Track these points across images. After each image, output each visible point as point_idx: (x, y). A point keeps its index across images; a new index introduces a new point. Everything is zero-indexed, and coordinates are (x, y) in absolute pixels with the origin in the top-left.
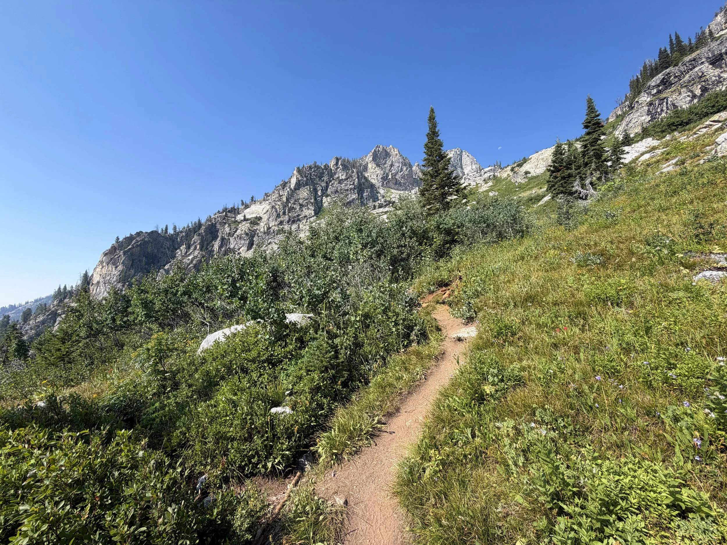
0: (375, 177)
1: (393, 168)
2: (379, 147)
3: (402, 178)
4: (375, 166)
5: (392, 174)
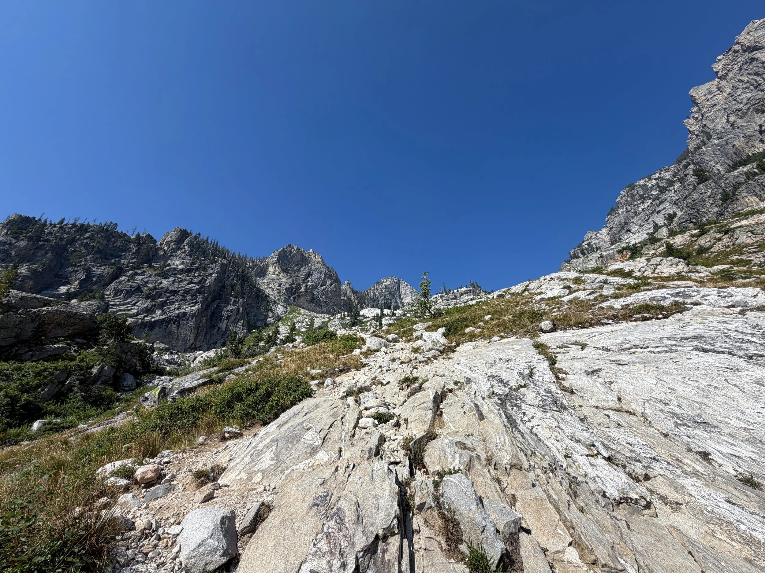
0: (276, 285)
1: (309, 279)
2: (293, 247)
3: (323, 294)
5: (306, 286)
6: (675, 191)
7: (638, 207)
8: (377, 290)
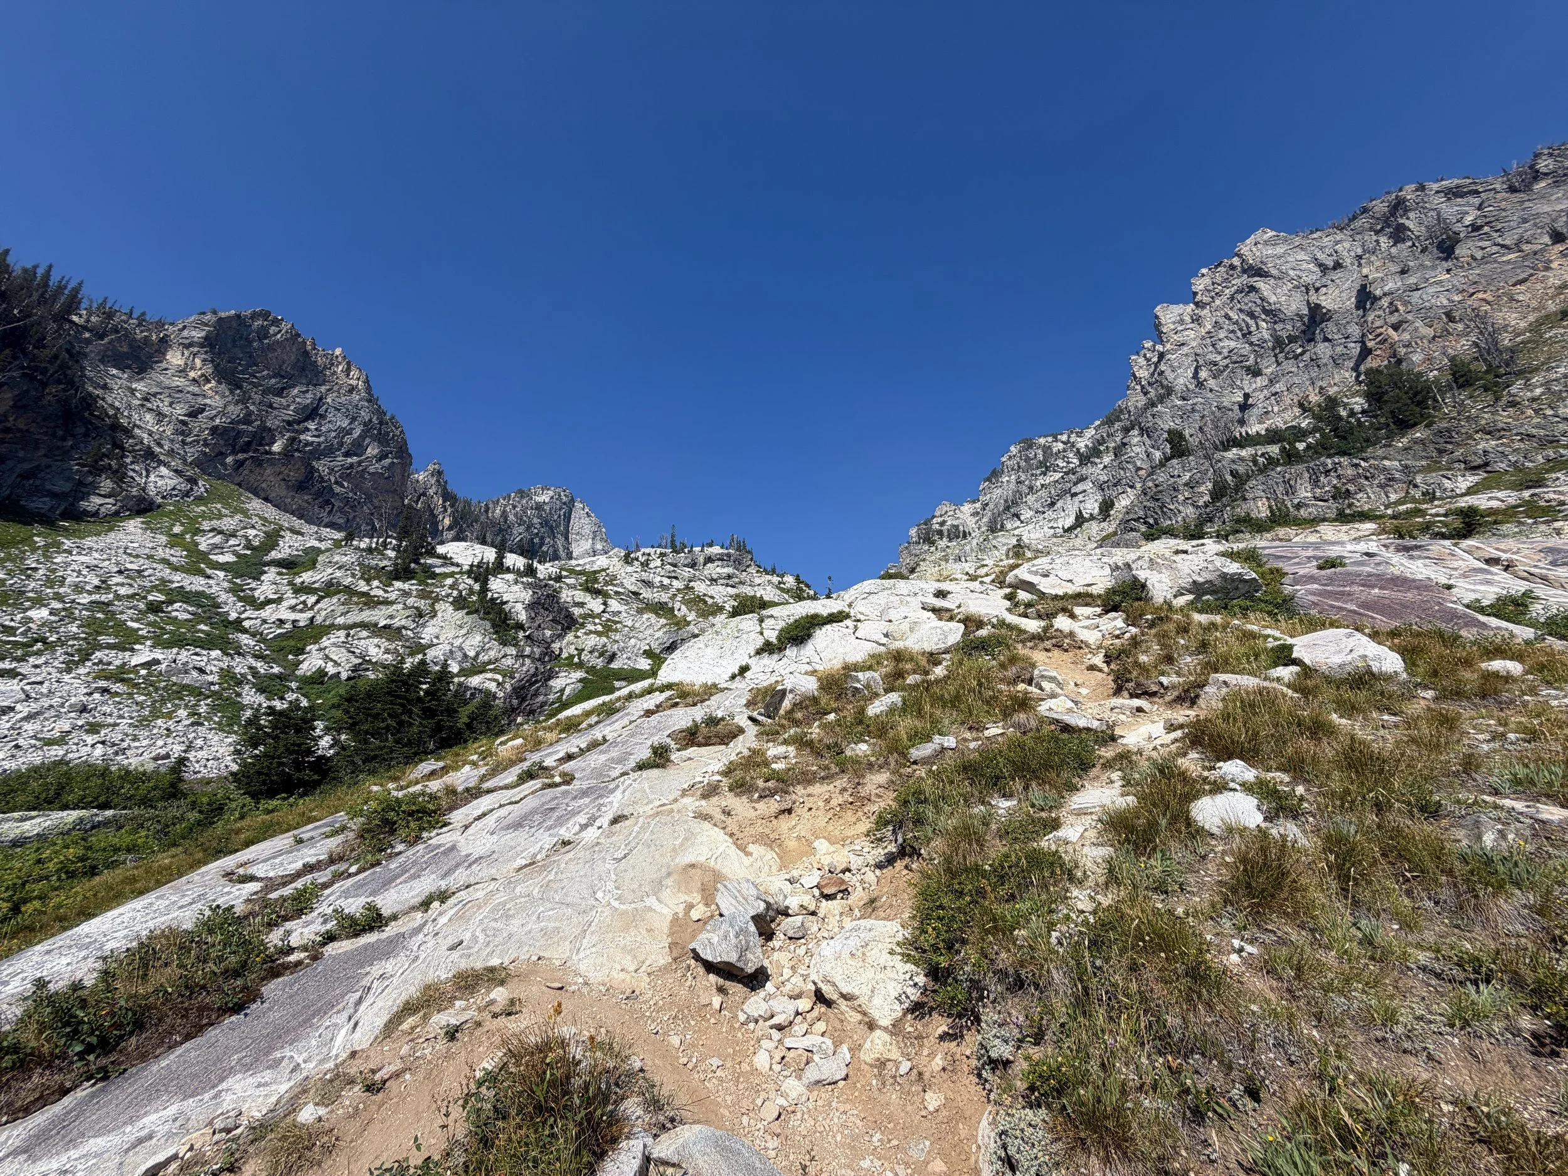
3: (346, 477)
4: (209, 369)
6: (1105, 467)
7: (1036, 479)
8: (514, 507)
